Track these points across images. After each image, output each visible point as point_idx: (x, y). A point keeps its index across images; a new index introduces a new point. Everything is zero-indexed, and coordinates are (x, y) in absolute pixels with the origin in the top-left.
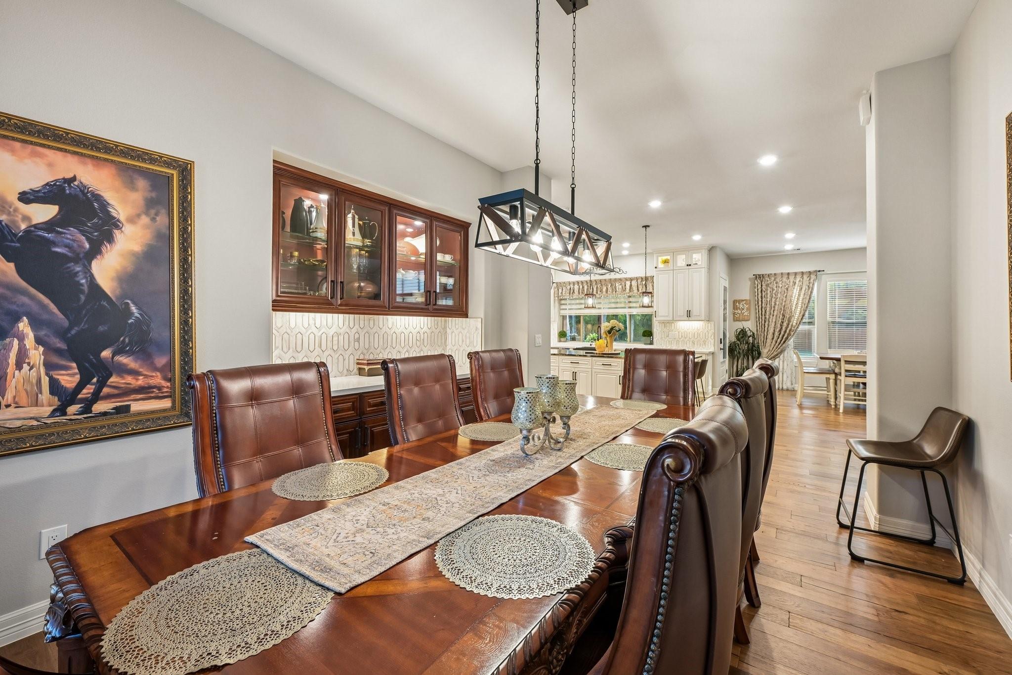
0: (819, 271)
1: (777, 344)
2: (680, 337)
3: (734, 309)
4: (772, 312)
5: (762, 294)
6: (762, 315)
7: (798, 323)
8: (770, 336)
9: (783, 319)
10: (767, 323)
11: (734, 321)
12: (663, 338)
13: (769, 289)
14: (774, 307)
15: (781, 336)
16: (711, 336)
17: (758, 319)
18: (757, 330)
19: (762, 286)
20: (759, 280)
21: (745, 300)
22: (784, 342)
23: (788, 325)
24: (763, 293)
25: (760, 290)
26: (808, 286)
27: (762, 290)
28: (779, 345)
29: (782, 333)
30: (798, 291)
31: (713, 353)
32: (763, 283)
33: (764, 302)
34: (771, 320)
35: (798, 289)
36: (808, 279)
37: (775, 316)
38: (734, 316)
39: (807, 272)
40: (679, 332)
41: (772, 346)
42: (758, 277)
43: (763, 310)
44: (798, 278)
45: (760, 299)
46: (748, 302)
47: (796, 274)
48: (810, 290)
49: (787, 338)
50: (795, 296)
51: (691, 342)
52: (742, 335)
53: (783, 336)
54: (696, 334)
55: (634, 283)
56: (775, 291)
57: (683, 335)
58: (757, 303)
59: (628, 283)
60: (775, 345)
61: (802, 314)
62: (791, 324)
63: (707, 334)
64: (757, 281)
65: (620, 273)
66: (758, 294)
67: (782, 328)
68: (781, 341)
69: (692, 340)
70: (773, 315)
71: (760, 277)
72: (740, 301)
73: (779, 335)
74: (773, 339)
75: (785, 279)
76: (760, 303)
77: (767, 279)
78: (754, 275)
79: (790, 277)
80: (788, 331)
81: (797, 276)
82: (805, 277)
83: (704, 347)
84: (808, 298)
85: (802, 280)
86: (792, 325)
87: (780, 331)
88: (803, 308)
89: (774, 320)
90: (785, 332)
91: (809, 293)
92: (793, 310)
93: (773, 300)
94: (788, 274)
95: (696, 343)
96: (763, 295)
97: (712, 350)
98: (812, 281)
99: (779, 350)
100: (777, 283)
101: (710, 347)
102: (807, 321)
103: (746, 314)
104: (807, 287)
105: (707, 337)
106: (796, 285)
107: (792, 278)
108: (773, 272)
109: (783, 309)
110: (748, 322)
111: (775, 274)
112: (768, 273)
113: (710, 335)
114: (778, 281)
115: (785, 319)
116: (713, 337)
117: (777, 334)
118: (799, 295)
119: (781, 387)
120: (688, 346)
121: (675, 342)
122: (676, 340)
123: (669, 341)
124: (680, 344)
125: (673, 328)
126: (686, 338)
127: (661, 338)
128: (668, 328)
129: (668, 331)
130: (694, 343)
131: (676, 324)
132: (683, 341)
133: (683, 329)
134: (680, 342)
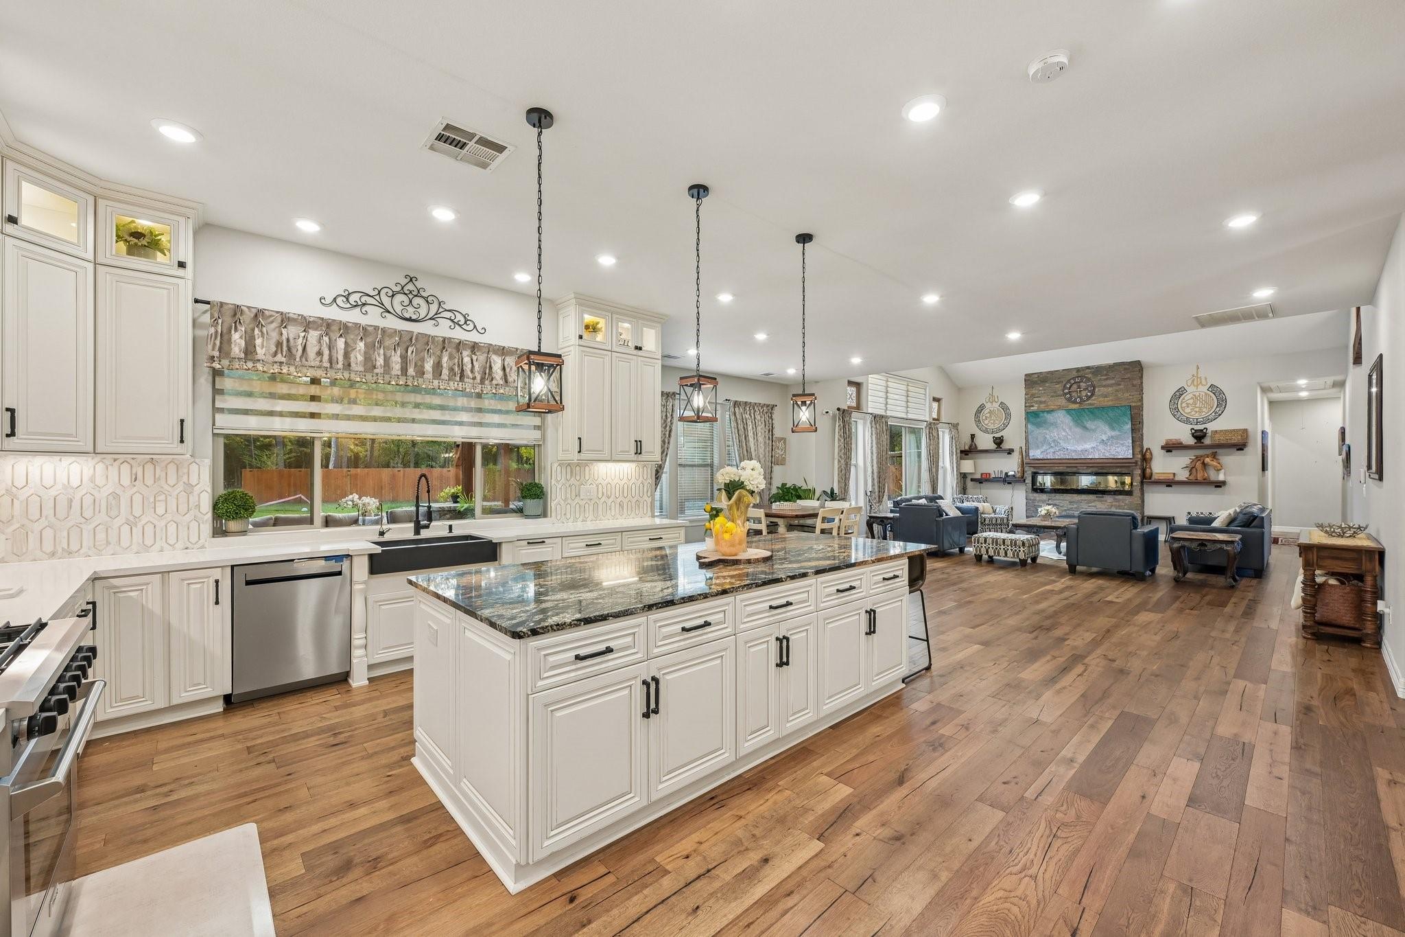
2: (600, 496)
12: (569, 501)
16: (647, 492)
40: (597, 486)
57: (605, 491)
63: (641, 486)
65: (464, 327)
69: (619, 500)
105: (641, 494)
113: (645, 489)
116: (649, 493)
120: (613, 513)
121: (591, 508)
122: (593, 502)
123: (580, 506)
124: (600, 512)
125: (587, 478)
126: (609, 498)
127: (565, 500)
128: (578, 478)
129: (578, 483)
130: (623, 507)
131: (592, 468)
132: (604, 504)
133: (604, 478)
134: (600, 507)
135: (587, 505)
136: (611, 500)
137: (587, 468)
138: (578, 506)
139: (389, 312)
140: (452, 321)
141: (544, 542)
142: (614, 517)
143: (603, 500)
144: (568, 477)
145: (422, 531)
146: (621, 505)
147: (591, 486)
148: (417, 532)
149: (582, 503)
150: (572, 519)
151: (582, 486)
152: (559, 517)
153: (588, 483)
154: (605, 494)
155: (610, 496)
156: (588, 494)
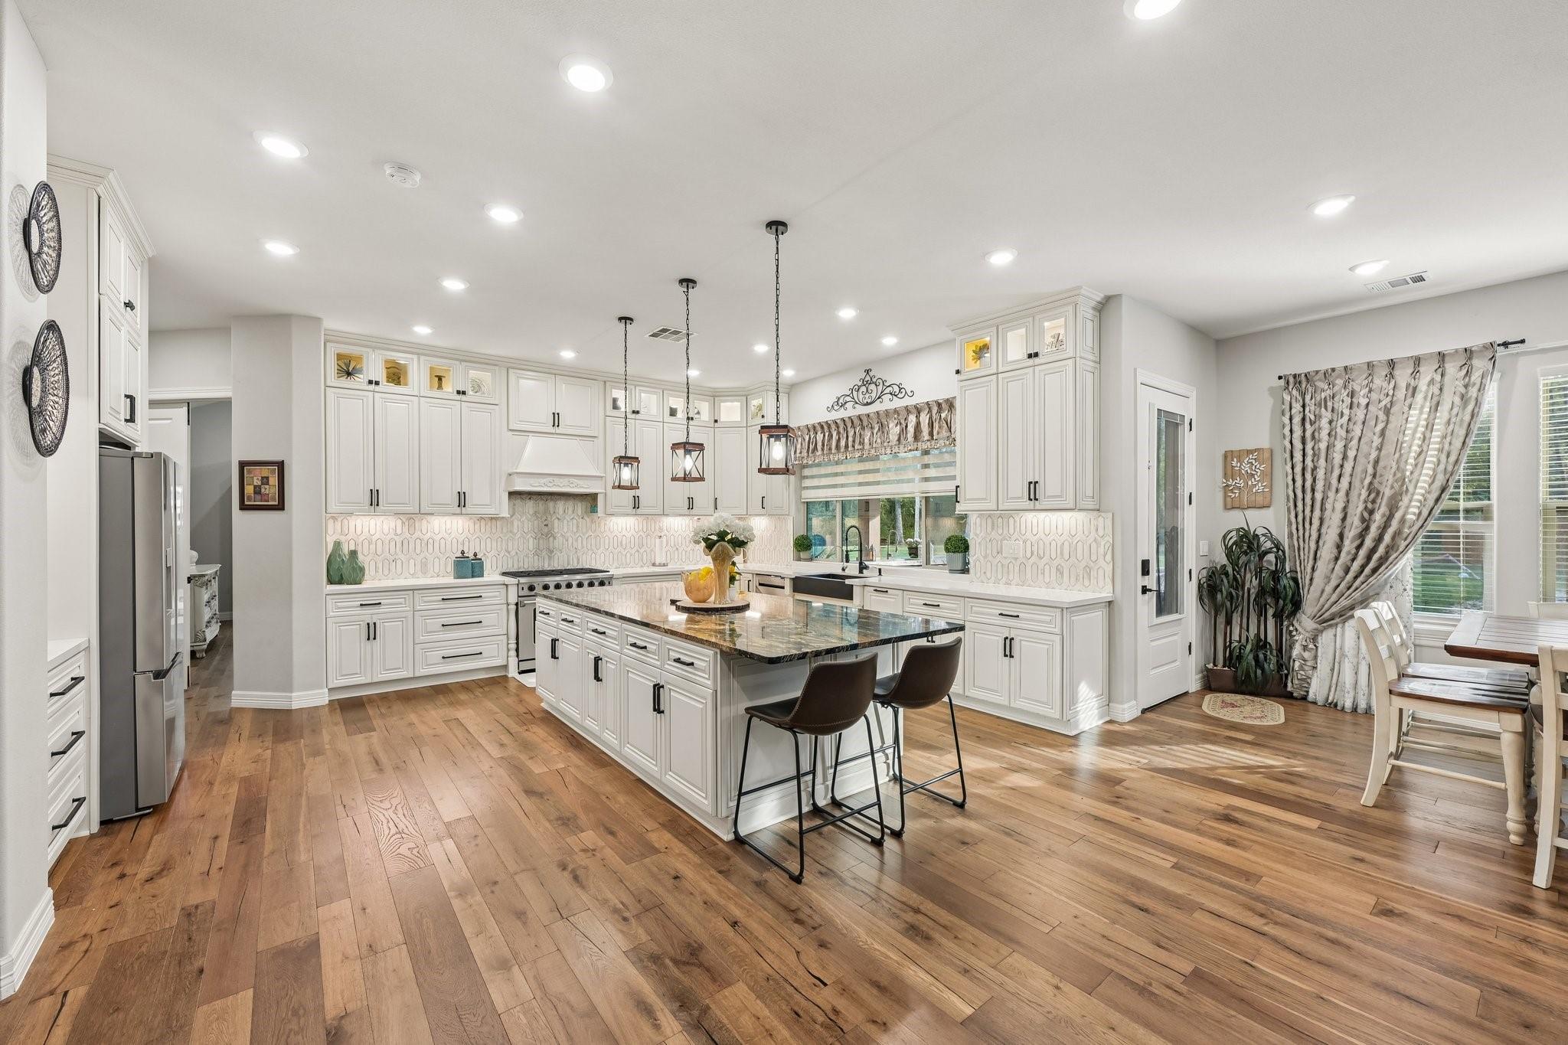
0: (1505, 344)
1: (1351, 575)
2: (1029, 555)
3: (1225, 476)
4: (1334, 482)
5: (1304, 431)
6: (1304, 491)
7: (1425, 513)
8: (1327, 552)
9: (1374, 502)
10: (1317, 513)
11: (1226, 508)
12: (991, 557)
13: (1326, 415)
14: (1342, 466)
15: (1363, 553)
16: (1105, 555)
17: (1291, 504)
18: (1291, 535)
19: (1304, 406)
20: (1295, 392)
21: (1256, 450)
22: (1374, 571)
23: (1389, 518)
24: (1308, 426)
25: (1297, 420)
26: (1462, 397)
27: (1303, 420)
28: (1356, 578)
29: (1369, 542)
30: (1425, 416)
31: (1110, 602)
32: (1308, 397)
33: (1309, 452)
34: (1328, 506)
35: (1427, 409)
36: (1464, 372)
37: (1342, 493)
38: (1225, 496)
39: (1457, 351)
40: (1025, 542)
41: (1333, 583)
42: (1291, 380)
43: (1308, 476)
44: (1428, 372)
45: (1298, 445)
46: (1267, 455)
47: (1418, 361)
48: (1470, 408)
49: (1383, 560)
50: (1415, 431)
51: (1054, 570)
52: (1246, 544)
53: (1373, 550)
54: (1066, 544)
55: (924, 419)
56: (1346, 418)
57: (1035, 548)
58: (1288, 455)
59: (912, 419)
60: (1343, 579)
61: (1438, 484)
62: (1398, 515)
63: (1094, 546)
64: (1290, 393)
65: (900, 396)
66: (1291, 431)
67: (1367, 529)
68: (1363, 567)
69: (1055, 563)
70: (1337, 491)
71: (1298, 382)
72: (1241, 454)
73: (1359, 547)
74: (1337, 559)
75: (1379, 381)
76: (1298, 456)
77: (1321, 385)
78: (1280, 378)
79: (1396, 373)
80: (1387, 538)
81: (1422, 369)
82: (1451, 368)
83: (1086, 583)
84: (1463, 432)
85: (1438, 378)
86: (1403, 521)
87: (1362, 536)
88: (1442, 467)
89: (1340, 505)
90: (1379, 539)
91: (1467, 418)
92: (1408, 473)
93: (1339, 445)
94: (1392, 364)
95: (1066, 574)
96: (1308, 434)
97: (1106, 594)
98: (1475, 377)
99: (1357, 595)
100: (1352, 394)
101: (1101, 584)
102: (1462, 505)
103: (1259, 487)
104: (1457, 400)
105: (1094, 558)
106: (1419, 397)
107: (1403, 376)
108: (1339, 364)
109: (1370, 470)
110: (1263, 511)
111: (1346, 368)
112: (1324, 366)
113: (1101, 551)
114: (1357, 388)
115: (1379, 501)
116: (1109, 557)
117: (1348, 546)
118: (1430, 427)
119: (1362, 705)
120: (1047, 580)
121: (1017, 569)
122: (1018, 562)
123: (1002, 565)
124: (1029, 575)
125: (1012, 531)
126: (1041, 558)
127: (985, 557)
128: (1000, 531)
129: (1000, 538)
130: (1062, 574)
131: (1017, 519)
132: (1035, 567)
133: (1035, 532)
134: (1028, 569)
135: (1011, 566)
136: (1044, 561)
137: (1011, 520)
138: (1000, 564)
139: (857, 403)
140: (891, 394)
141: (887, 592)
142: (1048, 585)
143: (1031, 561)
144: (989, 529)
145: (864, 571)
146: (1060, 571)
147: (1017, 542)
148: (861, 571)
149: (1006, 562)
150: (992, 580)
151: (1006, 542)
152: (978, 575)
153: (1013, 538)
154: (1036, 553)
155: (1042, 556)
156: (1011, 551)
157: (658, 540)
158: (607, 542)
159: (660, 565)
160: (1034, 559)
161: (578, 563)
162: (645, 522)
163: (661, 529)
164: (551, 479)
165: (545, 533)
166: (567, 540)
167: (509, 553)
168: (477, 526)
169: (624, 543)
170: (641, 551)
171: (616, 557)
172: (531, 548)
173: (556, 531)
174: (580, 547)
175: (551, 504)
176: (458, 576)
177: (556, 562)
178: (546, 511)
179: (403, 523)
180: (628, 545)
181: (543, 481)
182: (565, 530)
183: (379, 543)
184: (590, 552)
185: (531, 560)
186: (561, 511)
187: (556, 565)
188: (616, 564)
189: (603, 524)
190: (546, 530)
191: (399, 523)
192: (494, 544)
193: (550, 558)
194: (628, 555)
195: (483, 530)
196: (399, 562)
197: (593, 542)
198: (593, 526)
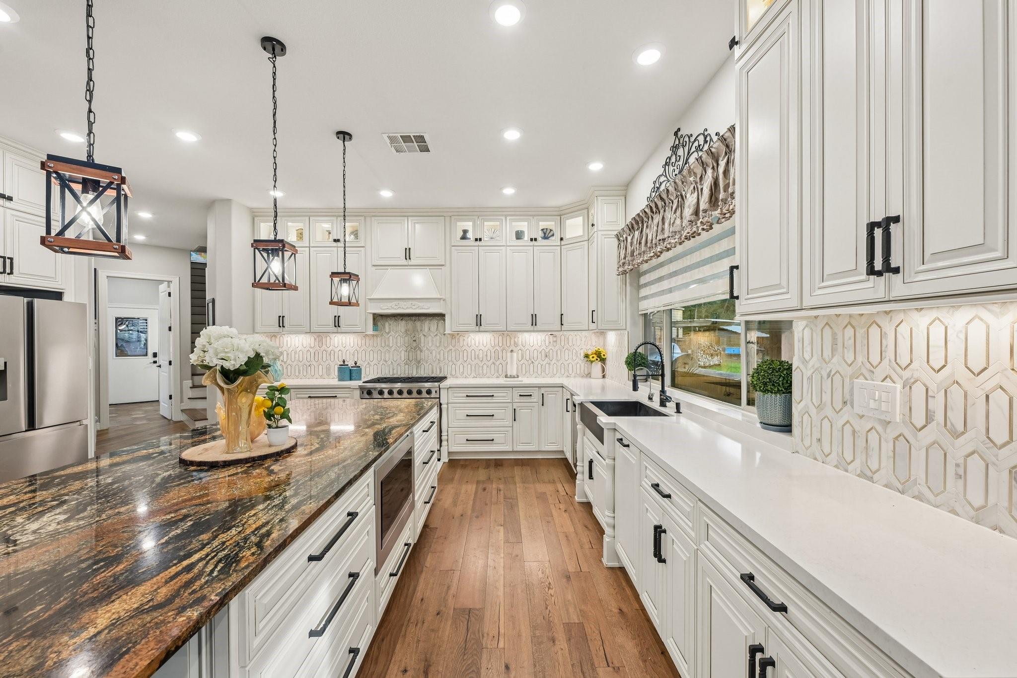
121: (887, 447)
122: (891, 433)
123: (854, 432)
125: (875, 358)
126: (957, 435)
127: (820, 407)
128: (850, 357)
129: (850, 371)
131: (889, 330)
132: (936, 455)
133: (937, 363)
134: (919, 456)
135: (873, 437)
136: (964, 444)
137: (874, 332)
138: (848, 428)
139: (668, 181)
140: (697, 150)
143: (928, 437)
144: (827, 353)
145: (666, 403)
147: (888, 383)
148: (662, 403)
149: (863, 426)
150: (833, 457)
151: (861, 380)
152: (807, 442)
153: (880, 373)
154: (939, 417)
155: (960, 428)
156: (872, 404)
157: (509, 354)
158: (465, 354)
159: (511, 377)
160: (931, 434)
161: (440, 372)
162: (500, 337)
163: (516, 344)
164: (396, 302)
165: (414, 346)
166: (431, 353)
167: (386, 361)
168: (363, 342)
169: (481, 356)
170: (498, 363)
171: (473, 368)
172: (403, 359)
173: (422, 345)
174: (442, 359)
175: (418, 324)
176: (341, 379)
177: (422, 370)
178: (415, 330)
179: (315, 339)
180: (485, 359)
181: (389, 304)
182: (430, 345)
183: (301, 353)
184: (451, 363)
185: (403, 368)
186: (426, 329)
187: (422, 373)
188: (473, 374)
189: (461, 339)
190: (415, 344)
191: (313, 339)
192: (375, 355)
193: (417, 368)
194: (485, 367)
195: (367, 345)
196: (312, 367)
197: (453, 354)
198: (453, 341)
